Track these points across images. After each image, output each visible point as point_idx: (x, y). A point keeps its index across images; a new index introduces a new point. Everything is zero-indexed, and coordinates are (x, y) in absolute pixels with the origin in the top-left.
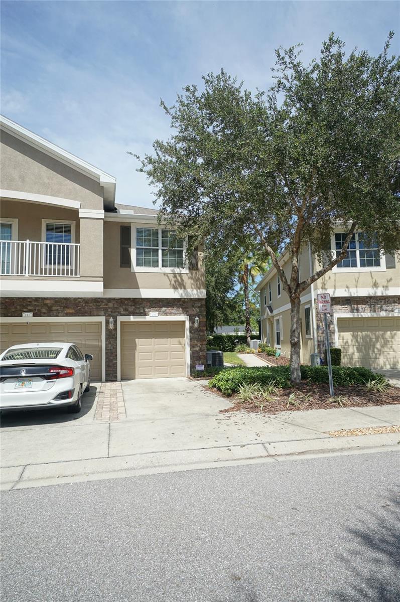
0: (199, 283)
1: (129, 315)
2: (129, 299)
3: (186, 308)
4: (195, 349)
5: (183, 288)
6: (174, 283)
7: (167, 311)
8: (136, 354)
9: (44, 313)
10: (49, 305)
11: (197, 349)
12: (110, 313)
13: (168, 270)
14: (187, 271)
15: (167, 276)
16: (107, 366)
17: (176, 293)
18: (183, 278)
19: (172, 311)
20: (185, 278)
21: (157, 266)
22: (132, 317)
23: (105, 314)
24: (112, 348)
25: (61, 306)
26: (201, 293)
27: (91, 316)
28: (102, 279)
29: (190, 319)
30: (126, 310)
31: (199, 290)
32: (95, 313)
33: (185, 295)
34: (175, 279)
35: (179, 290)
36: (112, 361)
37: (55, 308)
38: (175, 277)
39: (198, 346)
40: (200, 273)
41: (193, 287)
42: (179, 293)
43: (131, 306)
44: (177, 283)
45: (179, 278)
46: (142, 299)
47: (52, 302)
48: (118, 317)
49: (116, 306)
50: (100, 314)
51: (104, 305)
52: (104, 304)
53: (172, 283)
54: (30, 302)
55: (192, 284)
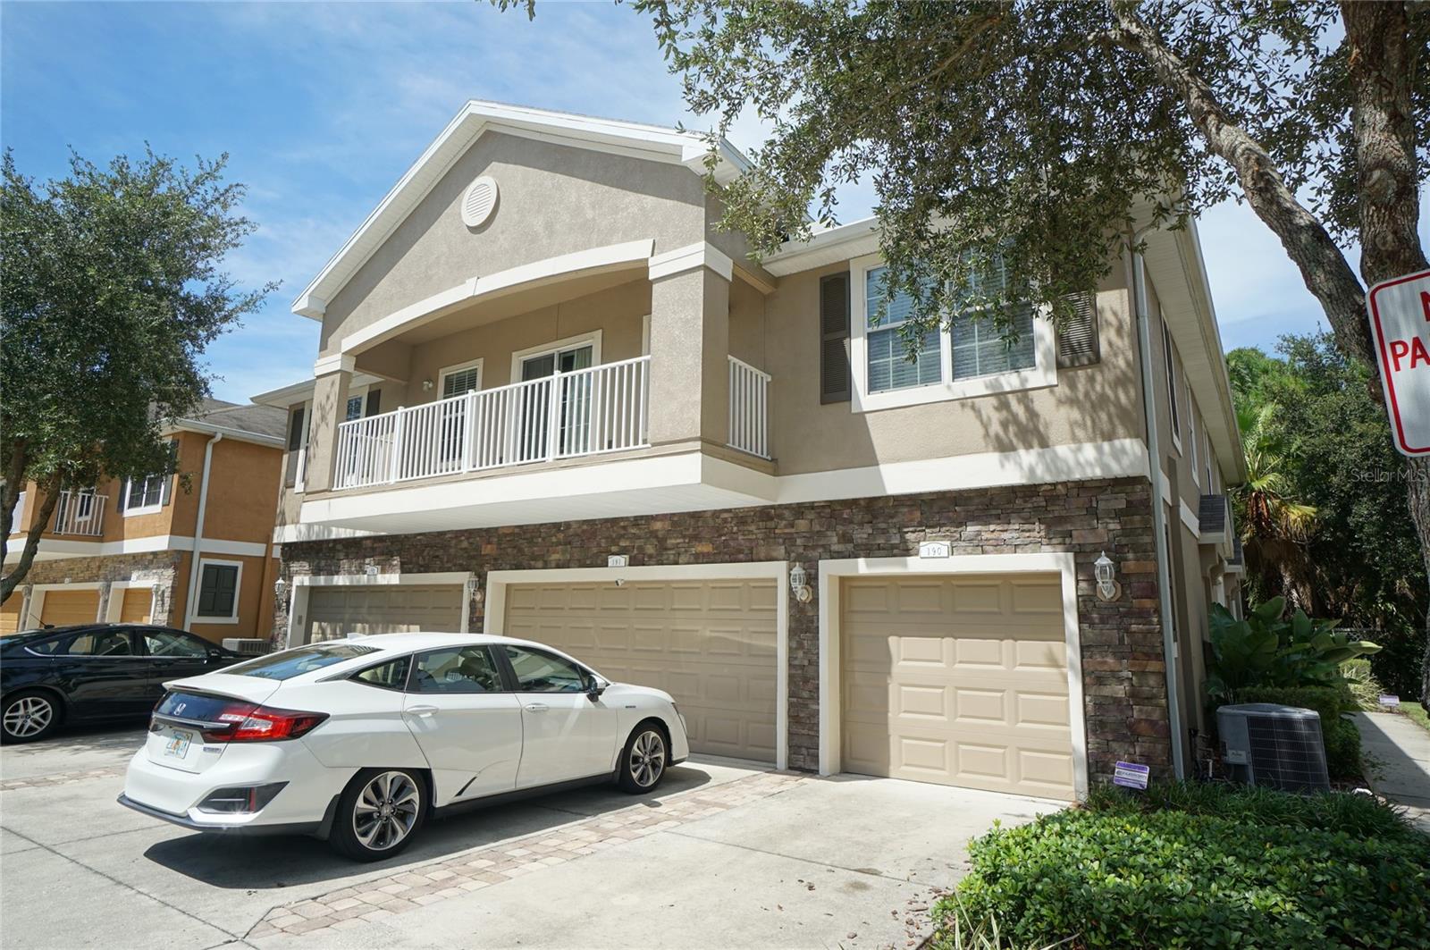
0: (1104, 416)
1: (854, 555)
2: (855, 502)
3: (1061, 520)
4: (1106, 691)
5: (1035, 443)
6: (1001, 433)
7: (985, 536)
8: (891, 687)
9: (650, 557)
10: (660, 534)
11: (1120, 690)
12: (801, 550)
13: (975, 386)
14: (1053, 378)
15: (973, 407)
16: (794, 719)
17: (1010, 466)
18: (1037, 406)
19: (1005, 536)
20: (1044, 405)
21: (937, 378)
22: (861, 561)
23: (788, 552)
24: (806, 663)
25: (684, 537)
26: (1118, 455)
27: (752, 561)
28: (698, 445)
29: (1077, 564)
30: (845, 538)
31: (1106, 446)
32: (762, 552)
33: (1048, 469)
34: (1004, 413)
35: (1022, 452)
36: (806, 706)
37: (673, 541)
38: (1003, 405)
39: (1121, 681)
40: (1110, 376)
41: (1080, 433)
42: (1020, 466)
43: (861, 524)
44: (1012, 429)
45: (1018, 409)
46: (888, 497)
47: (667, 525)
48: (821, 563)
49: (817, 528)
50: (774, 554)
51: (786, 527)
52: (784, 522)
53: (992, 433)
54: (624, 528)
55: (1073, 424)
